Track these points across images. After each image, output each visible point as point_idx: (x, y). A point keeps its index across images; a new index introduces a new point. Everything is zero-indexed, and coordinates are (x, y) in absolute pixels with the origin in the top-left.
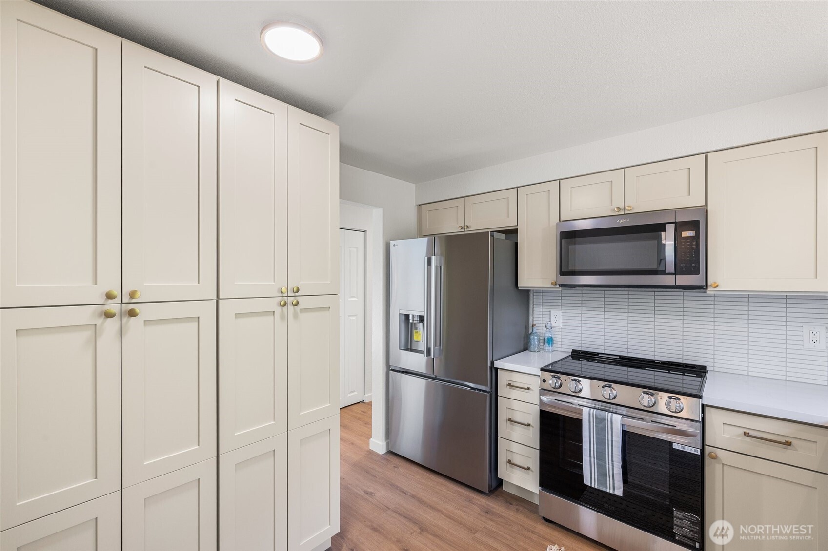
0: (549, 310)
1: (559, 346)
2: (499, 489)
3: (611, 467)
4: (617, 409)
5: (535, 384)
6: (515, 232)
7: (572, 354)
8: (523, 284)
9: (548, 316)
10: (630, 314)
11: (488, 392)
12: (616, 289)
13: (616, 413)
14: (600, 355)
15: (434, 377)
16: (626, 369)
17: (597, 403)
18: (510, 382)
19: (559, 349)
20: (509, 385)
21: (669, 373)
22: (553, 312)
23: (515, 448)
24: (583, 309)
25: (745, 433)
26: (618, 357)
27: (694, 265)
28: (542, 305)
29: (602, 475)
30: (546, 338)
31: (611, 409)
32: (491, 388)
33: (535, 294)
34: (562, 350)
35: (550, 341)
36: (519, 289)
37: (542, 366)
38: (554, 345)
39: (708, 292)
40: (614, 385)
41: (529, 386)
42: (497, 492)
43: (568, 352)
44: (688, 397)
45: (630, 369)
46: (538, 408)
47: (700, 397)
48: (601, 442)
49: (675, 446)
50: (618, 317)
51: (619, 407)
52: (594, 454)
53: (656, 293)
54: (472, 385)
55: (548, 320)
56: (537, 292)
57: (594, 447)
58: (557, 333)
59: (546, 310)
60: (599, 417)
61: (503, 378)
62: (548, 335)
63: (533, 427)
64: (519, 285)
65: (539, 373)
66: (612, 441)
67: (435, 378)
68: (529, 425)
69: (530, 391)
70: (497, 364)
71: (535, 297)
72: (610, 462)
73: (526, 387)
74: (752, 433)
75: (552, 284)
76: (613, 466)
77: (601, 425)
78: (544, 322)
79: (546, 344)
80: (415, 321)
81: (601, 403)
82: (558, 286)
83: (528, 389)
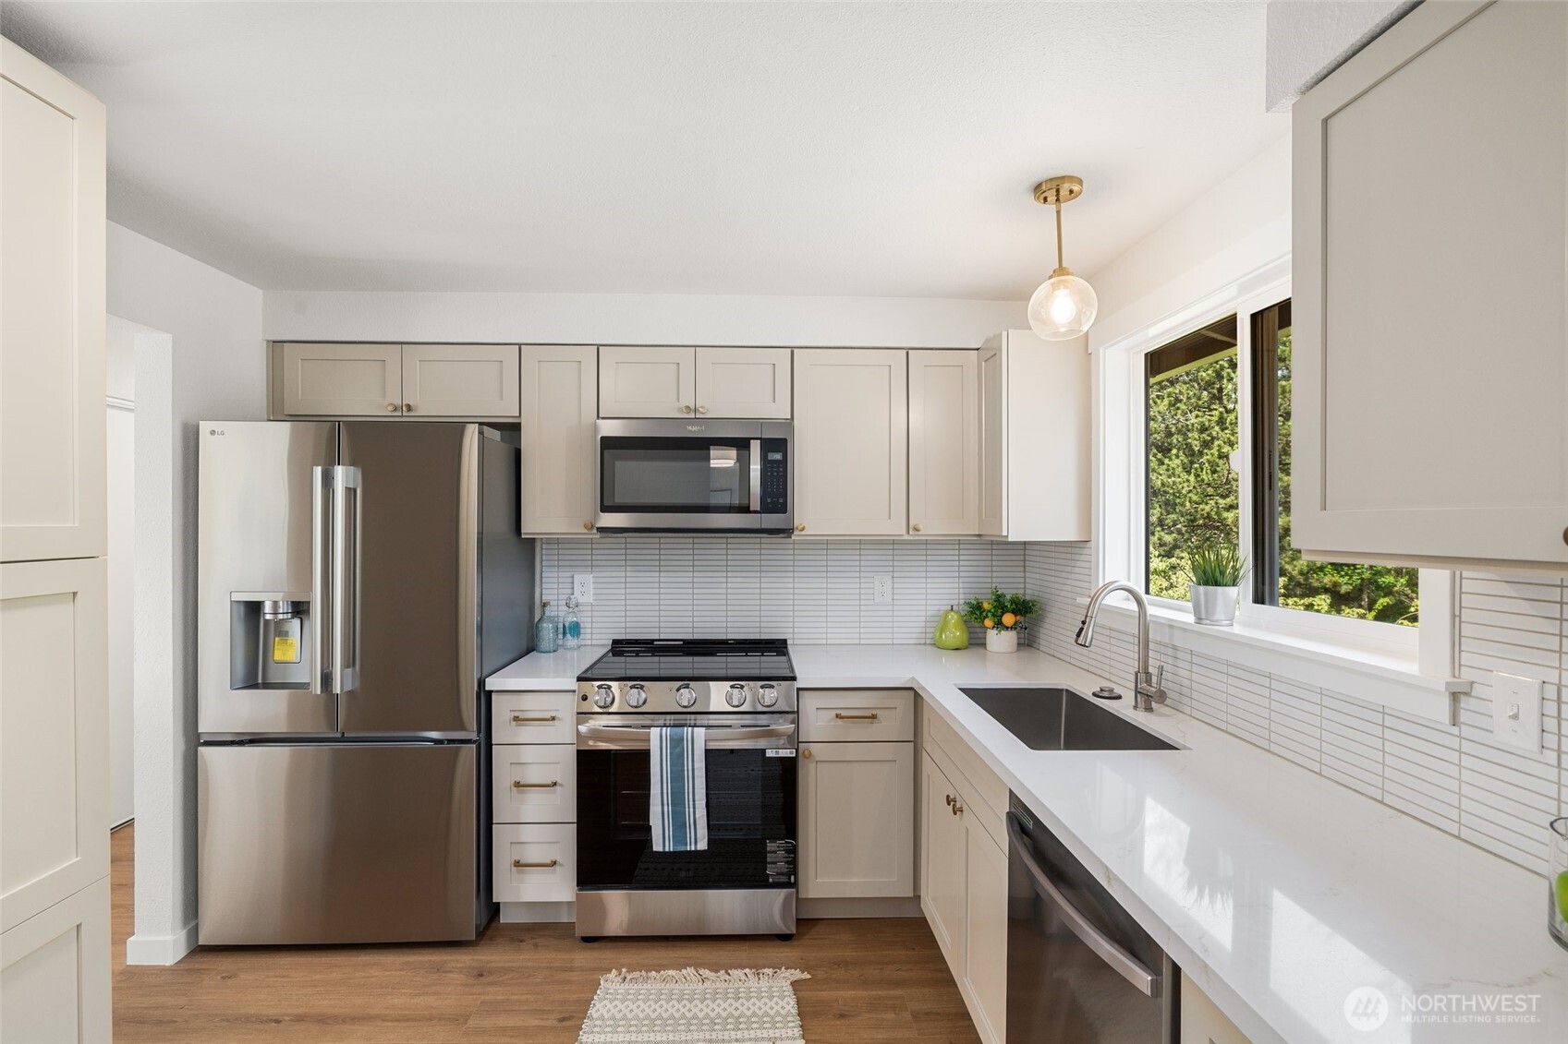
0: (569, 574)
1: (589, 636)
2: (494, 925)
3: (691, 810)
4: (695, 720)
5: (566, 707)
6: (515, 428)
7: (613, 648)
8: (528, 528)
9: (569, 586)
10: (696, 574)
11: (475, 742)
12: (681, 535)
13: (695, 726)
14: (655, 643)
15: (339, 735)
16: (690, 659)
17: (668, 717)
18: (516, 714)
19: (589, 642)
20: (516, 719)
21: (746, 655)
22: (578, 578)
23: (527, 833)
24: (628, 569)
25: (837, 716)
26: (681, 643)
27: (781, 501)
28: (558, 566)
29: (680, 825)
30: (567, 625)
31: (688, 722)
32: (479, 732)
33: (544, 546)
34: (594, 642)
35: (575, 629)
36: (523, 536)
37: (577, 673)
38: (582, 636)
39: (793, 537)
40: (692, 684)
41: (554, 714)
42: (488, 933)
43: (603, 645)
44: (782, 683)
45: (696, 659)
46: (574, 748)
47: (794, 679)
48: (678, 777)
49: (770, 753)
50: (679, 580)
51: (698, 716)
52: (668, 798)
53: (730, 540)
54: (434, 735)
55: (570, 591)
56: (549, 541)
57: (668, 787)
58: (585, 614)
59: (565, 574)
60: (675, 737)
61: (501, 709)
62: (571, 619)
63: (561, 785)
64: (523, 530)
65: (573, 685)
66: (693, 770)
67: (342, 739)
68: (555, 784)
69: (556, 722)
70: (491, 684)
71: (544, 552)
72: (691, 803)
73: (547, 715)
74: (844, 713)
75: (585, 527)
76: (694, 808)
77: (678, 750)
78: (561, 597)
79: (568, 636)
80: (281, 617)
81: (673, 717)
82: (595, 531)
83: (553, 719)
